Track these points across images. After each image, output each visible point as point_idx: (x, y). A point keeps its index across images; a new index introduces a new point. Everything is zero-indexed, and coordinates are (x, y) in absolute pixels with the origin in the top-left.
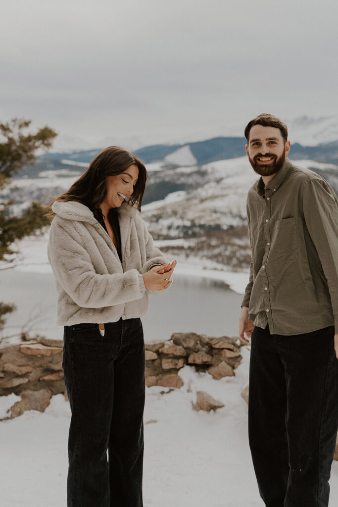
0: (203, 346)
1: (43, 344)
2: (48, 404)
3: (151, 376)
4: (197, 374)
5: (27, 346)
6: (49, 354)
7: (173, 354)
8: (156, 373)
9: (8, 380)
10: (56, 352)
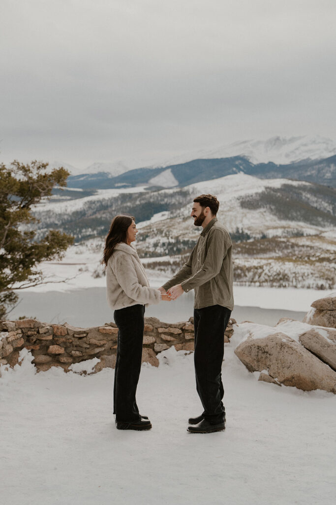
1: (112, 327)
5: (103, 328)
7: (191, 330)
8: (181, 342)
9: (92, 350)
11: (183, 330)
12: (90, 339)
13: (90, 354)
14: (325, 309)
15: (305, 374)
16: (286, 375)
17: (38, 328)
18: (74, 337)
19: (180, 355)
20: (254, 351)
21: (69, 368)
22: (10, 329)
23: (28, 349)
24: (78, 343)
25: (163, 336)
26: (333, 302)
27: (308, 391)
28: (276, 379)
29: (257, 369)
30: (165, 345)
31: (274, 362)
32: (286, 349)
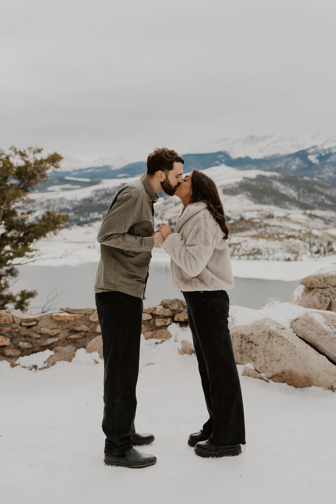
0: (184, 308)
1: (68, 313)
2: (74, 356)
3: (148, 331)
4: (181, 328)
5: (57, 314)
6: (73, 319)
7: (163, 315)
8: (151, 329)
9: (44, 340)
10: (78, 318)
11: (154, 316)
12: (41, 328)
13: (42, 345)
14: (316, 286)
15: (299, 370)
16: (274, 370)
18: (21, 325)
19: (150, 345)
20: (237, 341)
24: (26, 333)
26: (324, 279)
27: (301, 387)
28: (263, 375)
29: (240, 362)
31: (261, 353)
32: (276, 339)
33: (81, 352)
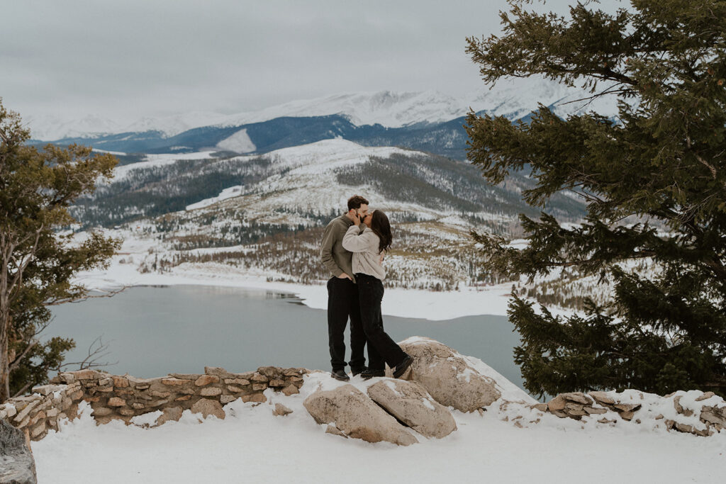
0: (279, 375)
1: (176, 378)
2: (181, 416)
3: (246, 395)
4: (275, 393)
5: (166, 379)
6: (180, 384)
7: (259, 381)
9: (155, 402)
10: (185, 382)
11: (251, 381)
12: (153, 391)
13: (153, 406)
15: (371, 427)
16: (352, 427)
17: (98, 379)
18: (135, 389)
19: (248, 407)
20: (323, 403)
21: (131, 421)
22: (68, 382)
23: (87, 401)
24: (140, 395)
25: (230, 388)
27: (373, 442)
28: (343, 432)
29: (325, 422)
30: (232, 396)
31: (342, 414)
32: (354, 402)
33: (187, 413)
